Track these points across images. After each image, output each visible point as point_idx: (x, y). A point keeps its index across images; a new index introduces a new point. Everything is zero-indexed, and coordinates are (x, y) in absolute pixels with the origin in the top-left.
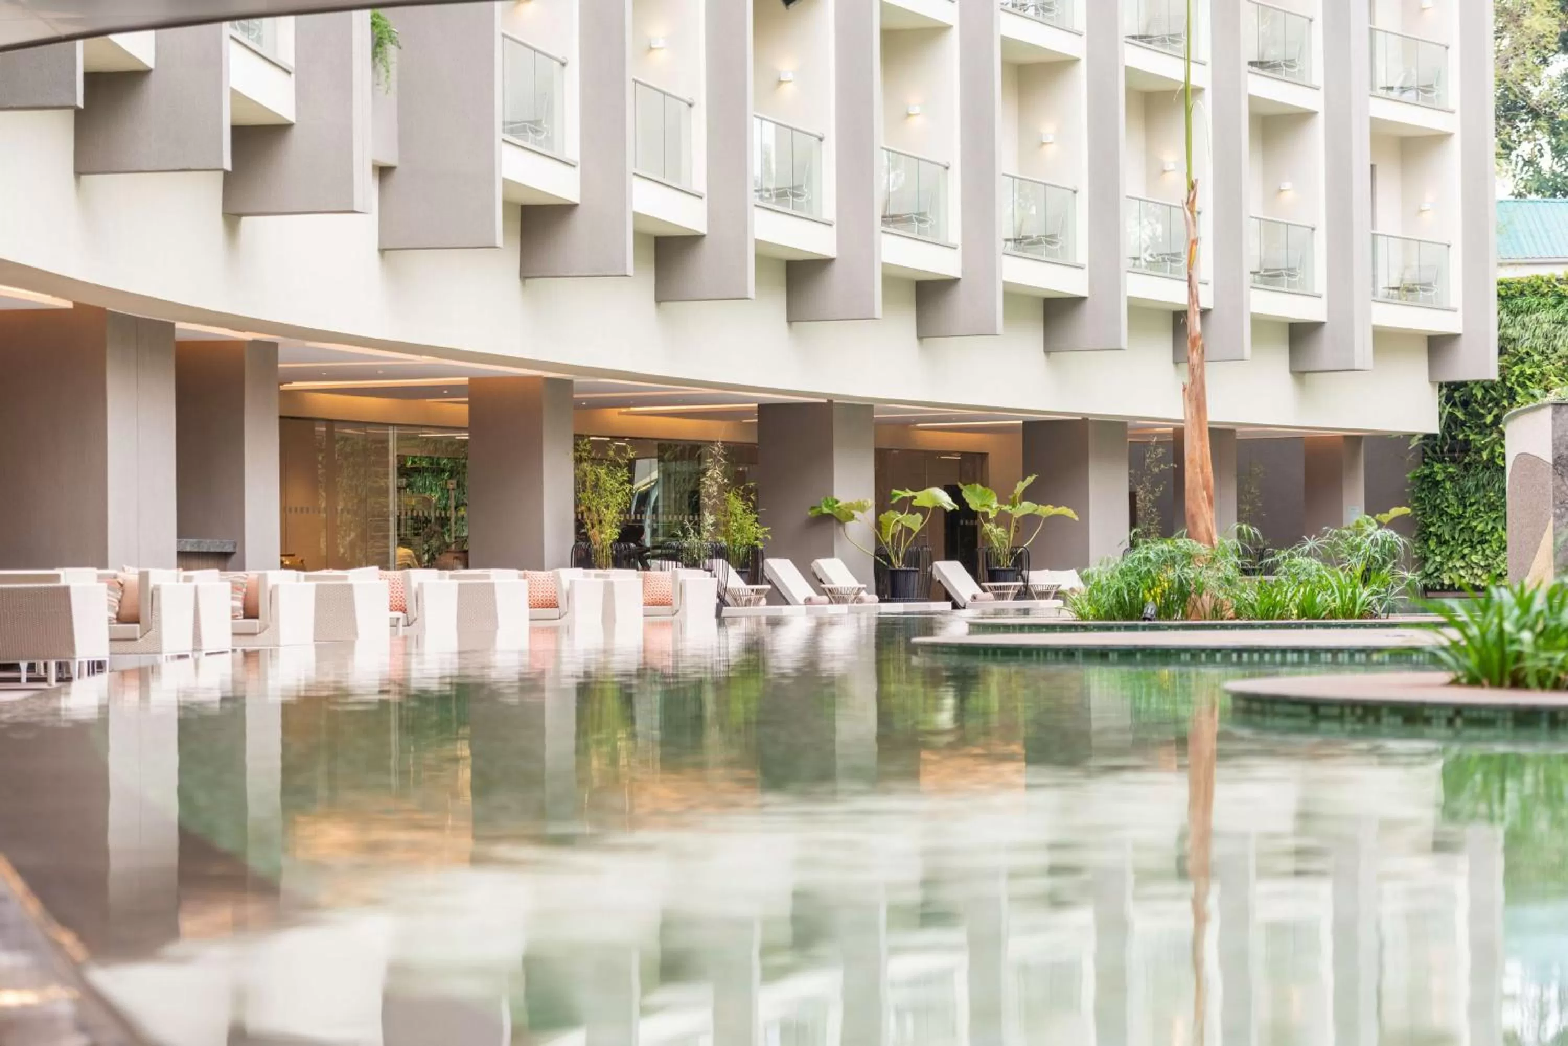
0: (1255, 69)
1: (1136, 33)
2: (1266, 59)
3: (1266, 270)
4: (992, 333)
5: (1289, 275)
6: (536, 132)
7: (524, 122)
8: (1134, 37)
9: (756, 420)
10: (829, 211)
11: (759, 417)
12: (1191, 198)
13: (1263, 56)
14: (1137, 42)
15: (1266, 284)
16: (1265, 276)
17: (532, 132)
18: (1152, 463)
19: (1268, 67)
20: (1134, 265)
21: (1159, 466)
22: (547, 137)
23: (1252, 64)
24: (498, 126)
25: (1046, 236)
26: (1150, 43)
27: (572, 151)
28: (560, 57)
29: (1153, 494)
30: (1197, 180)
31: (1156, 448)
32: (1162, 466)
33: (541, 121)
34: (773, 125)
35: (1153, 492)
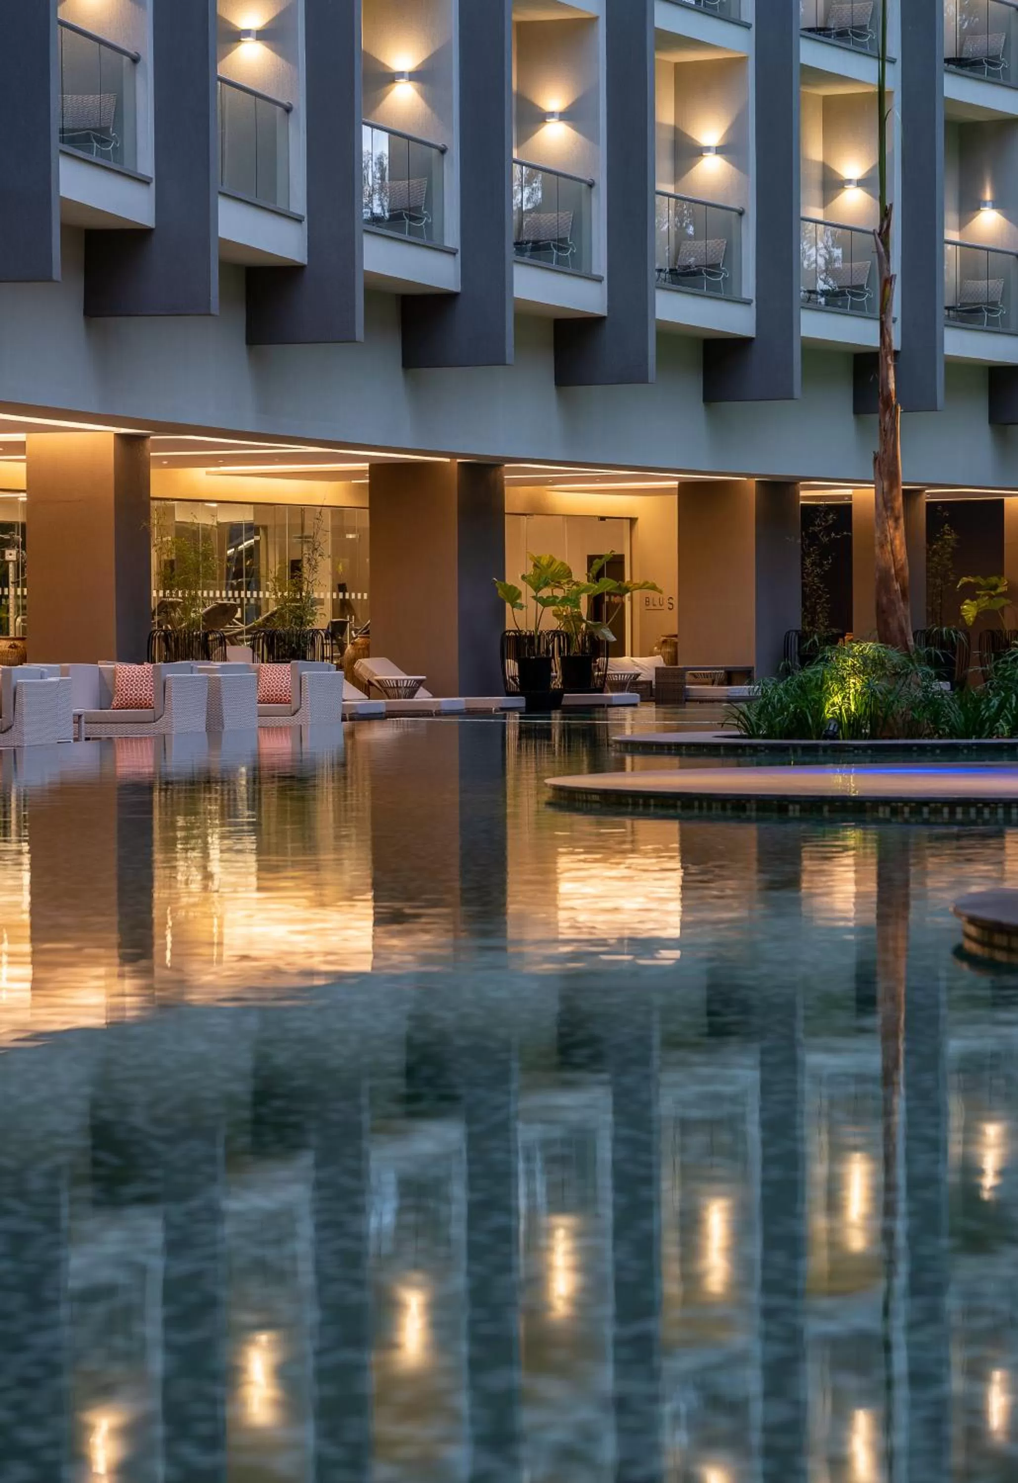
0: (952, 67)
1: (812, 25)
2: (964, 56)
3: (963, 305)
4: (644, 380)
5: (989, 311)
6: (103, 142)
7: (88, 129)
8: (810, 30)
9: (368, 481)
10: (452, 237)
11: (370, 478)
12: (885, 226)
13: (961, 50)
14: (813, 35)
15: (962, 321)
16: (960, 311)
17: (98, 142)
18: (820, 531)
19: (966, 65)
20: (809, 299)
21: (829, 535)
22: (115, 148)
23: (948, 61)
24: (55, 136)
25: (706, 266)
26: (829, 36)
27: (146, 165)
28: (132, 52)
29: (821, 568)
30: (891, 205)
31: (827, 513)
32: (833, 535)
33: (109, 128)
34: (386, 135)
35: (821, 565)
